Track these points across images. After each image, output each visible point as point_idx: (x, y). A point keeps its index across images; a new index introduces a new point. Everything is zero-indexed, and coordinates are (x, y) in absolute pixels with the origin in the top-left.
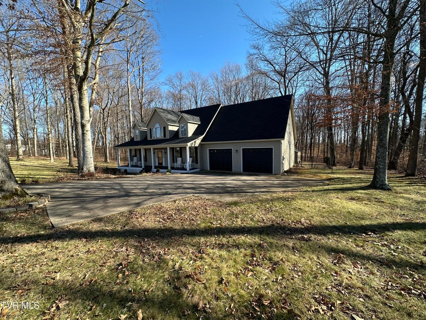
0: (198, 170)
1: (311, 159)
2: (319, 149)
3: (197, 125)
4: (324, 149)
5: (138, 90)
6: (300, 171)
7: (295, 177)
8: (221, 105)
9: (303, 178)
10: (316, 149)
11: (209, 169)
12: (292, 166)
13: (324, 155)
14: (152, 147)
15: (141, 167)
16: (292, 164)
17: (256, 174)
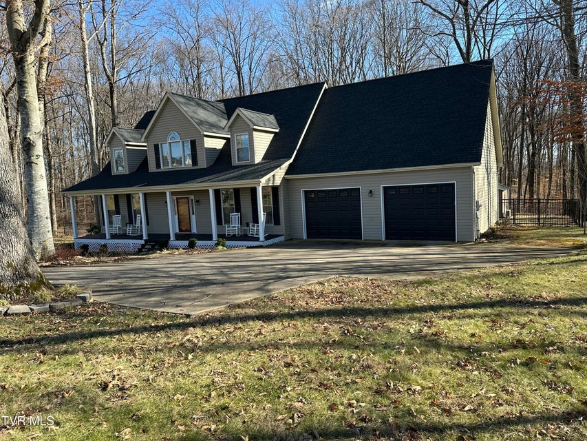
0: (282, 239)
1: (535, 207)
2: (550, 181)
3: (273, 135)
4: (564, 181)
5: (102, 45)
6: (513, 233)
7: (506, 245)
8: (325, 85)
9: (523, 246)
10: (544, 182)
11: (305, 237)
12: (493, 224)
13: (565, 195)
14: (168, 189)
15: (140, 237)
16: (494, 220)
17: (418, 242)
